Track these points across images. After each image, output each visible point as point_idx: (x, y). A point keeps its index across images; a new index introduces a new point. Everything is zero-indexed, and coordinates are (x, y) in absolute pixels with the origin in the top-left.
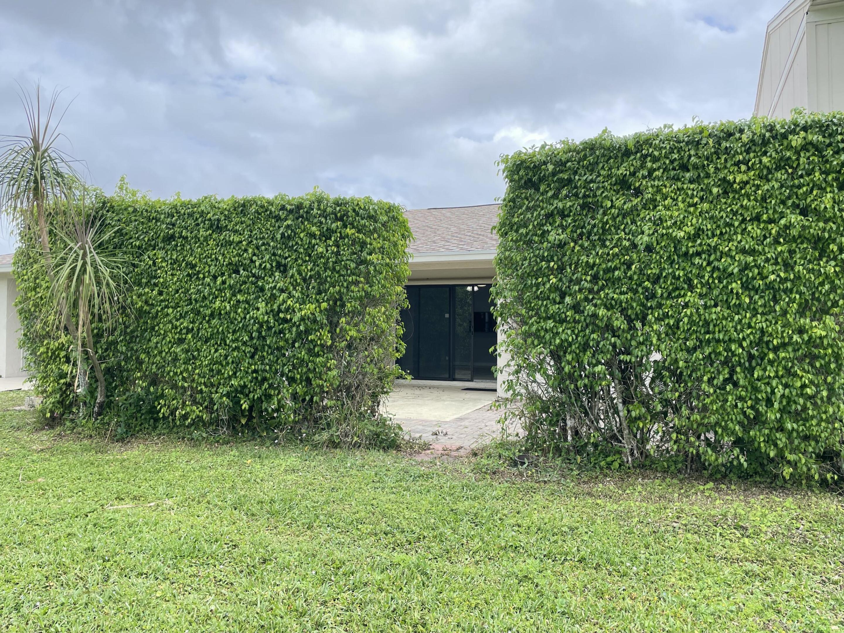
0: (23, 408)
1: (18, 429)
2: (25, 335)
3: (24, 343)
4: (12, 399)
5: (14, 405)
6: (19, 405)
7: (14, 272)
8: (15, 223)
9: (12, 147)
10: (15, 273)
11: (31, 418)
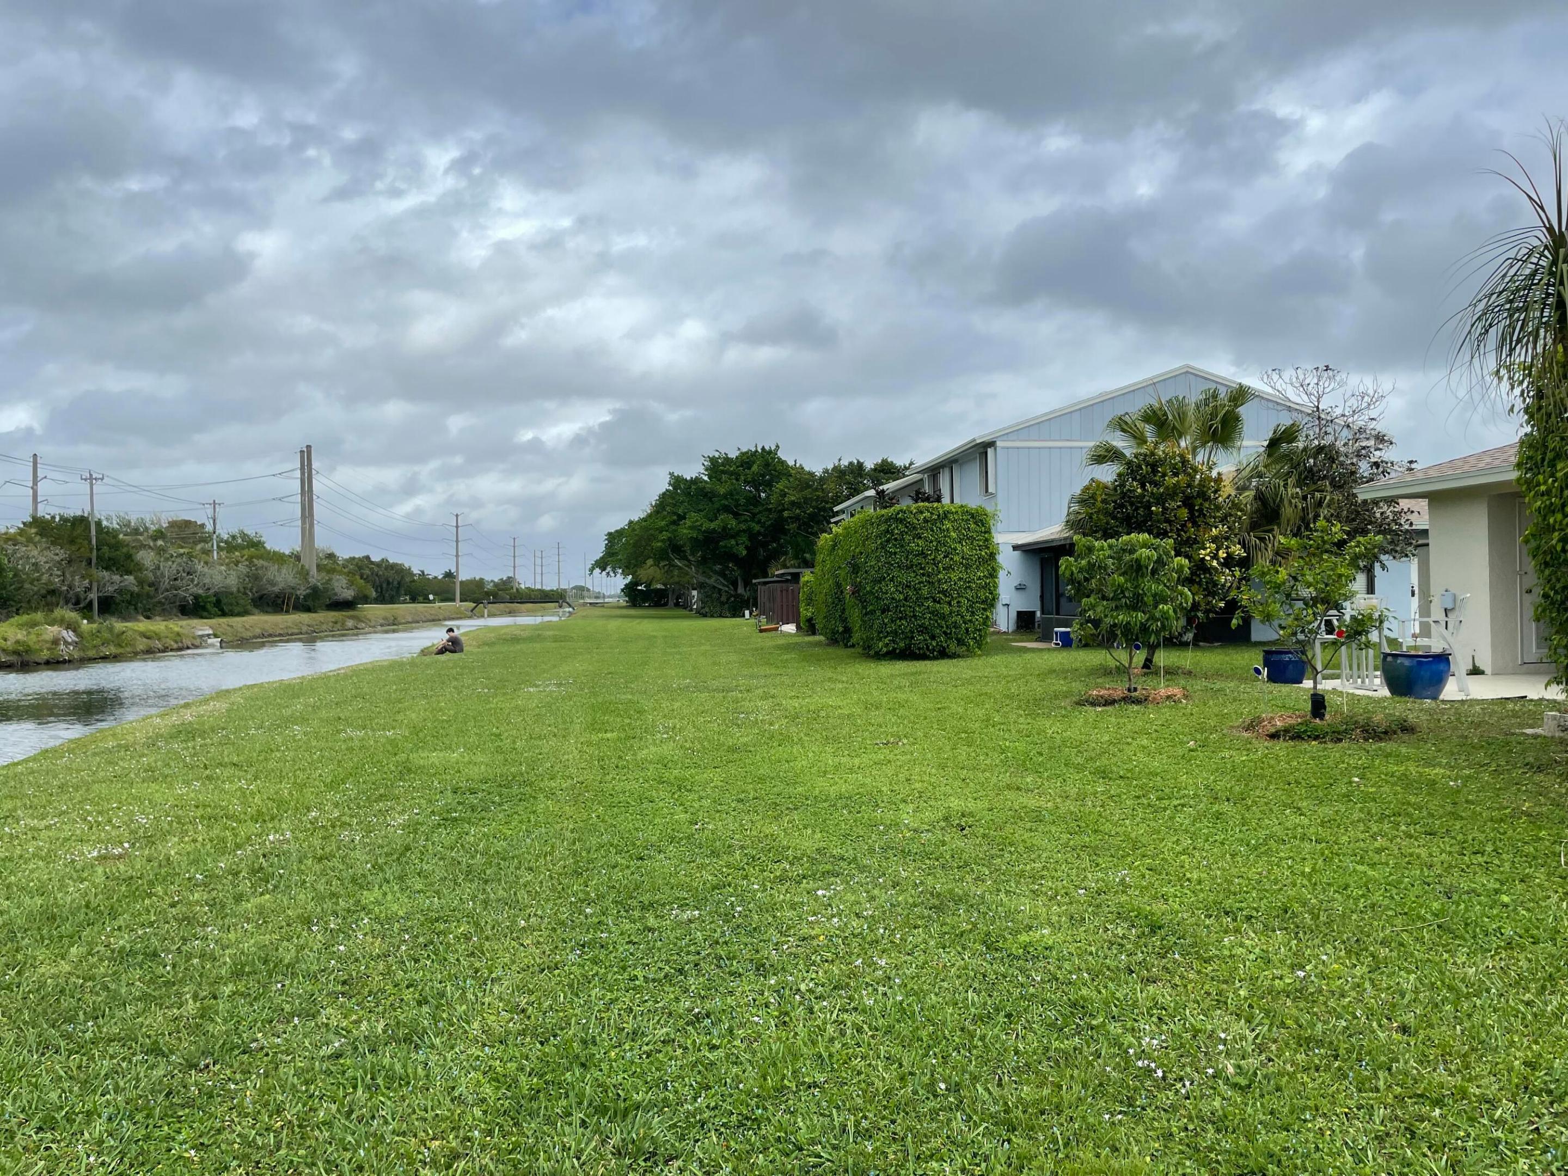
0: (1539, 731)
1: (1540, 770)
2: (1546, 596)
3: (1544, 611)
4: (1515, 714)
5: (1521, 726)
6: (1532, 727)
7: (1518, 480)
8: (1517, 391)
9: (1512, 254)
10: (1522, 481)
11: (1560, 752)
